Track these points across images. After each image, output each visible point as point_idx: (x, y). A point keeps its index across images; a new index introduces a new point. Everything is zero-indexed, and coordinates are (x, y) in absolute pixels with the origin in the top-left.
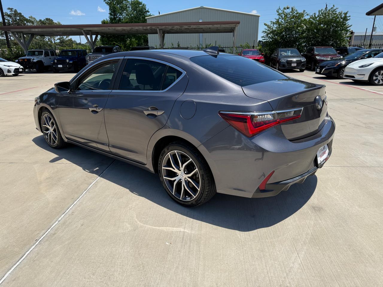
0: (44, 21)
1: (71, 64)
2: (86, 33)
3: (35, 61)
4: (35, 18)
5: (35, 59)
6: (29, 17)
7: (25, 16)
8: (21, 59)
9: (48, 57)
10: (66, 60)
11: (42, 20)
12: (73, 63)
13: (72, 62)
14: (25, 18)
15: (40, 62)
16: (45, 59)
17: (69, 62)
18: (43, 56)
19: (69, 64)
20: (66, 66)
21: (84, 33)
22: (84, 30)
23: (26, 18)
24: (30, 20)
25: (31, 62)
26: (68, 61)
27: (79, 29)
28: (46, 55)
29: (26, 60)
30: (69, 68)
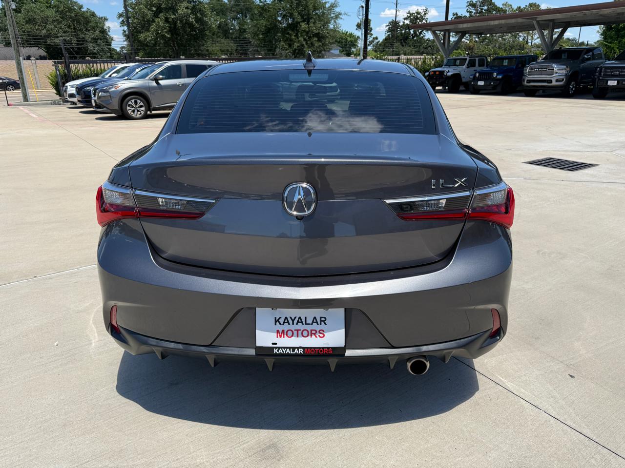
0: (525, 8)
1: (499, 79)
2: (542, 26)
3: (449, 74)
4: (511, 5)
5: (450, 71)
6: (503, 5)
7: (496, 4)
8: (432, 71)
9: (472, 69)
10: (493, 73)
11: (522, 8)
12: (502, 78)
13: (500, 77)
14: (496, 6)
15: (457, 76)
16: (466, 71)
17: (496, 76)
18: (464, 67)
19: (496, 79)
20: (490, 83)
21: (536, 26)
22: (538, 19)
23: (498, 6)
24: (502, 8)
25: (444, 75)
26: (495, 74)
27: (528, 19)
28: (470, 65)
29: (437, 73)
30: (494, 87)
